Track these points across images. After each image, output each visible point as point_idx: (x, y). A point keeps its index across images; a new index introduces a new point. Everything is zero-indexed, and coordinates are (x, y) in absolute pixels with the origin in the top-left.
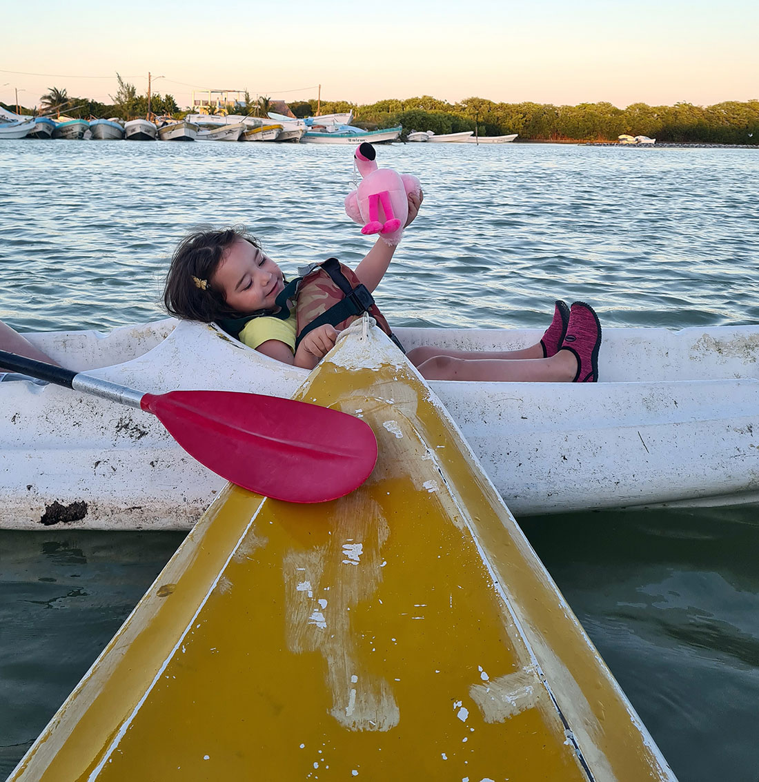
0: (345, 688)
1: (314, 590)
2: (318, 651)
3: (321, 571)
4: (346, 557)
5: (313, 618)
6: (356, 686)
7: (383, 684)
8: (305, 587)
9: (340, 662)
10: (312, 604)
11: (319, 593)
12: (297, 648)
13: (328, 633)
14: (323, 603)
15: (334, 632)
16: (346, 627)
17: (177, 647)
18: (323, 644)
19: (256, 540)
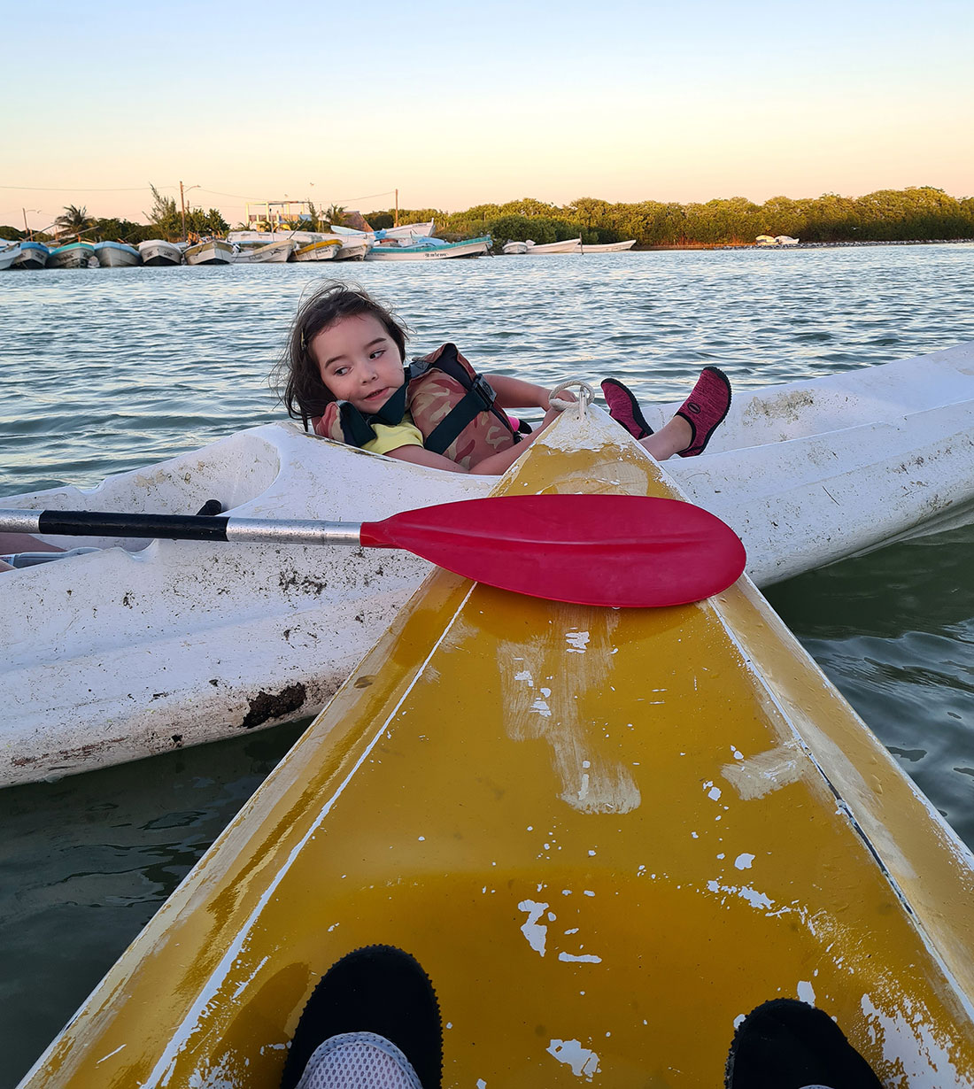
0: (575, 772)
1: (534, 680)
2: (543, 737)
3: (541, 660)
4: (571, 646)
5: (535, 706)
6: (588, 771)
7: (620, 768)
8: (524, 676)
9: (568, 748)
10: (533, 693)
11: (541, 681)
12: (518, 735)
13: (551, 721)
14: (547, 692)
15: (561, 719)
16: (573, 714)
17: (381, 732)
18: (548, 731)
19: (465, 630)
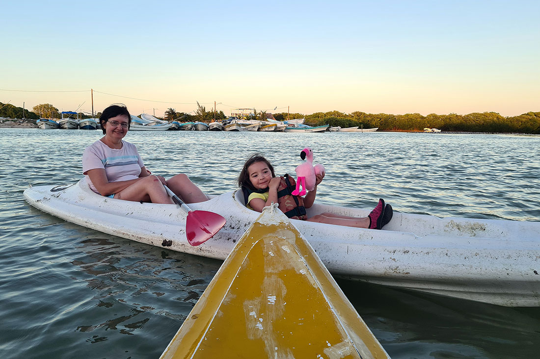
0: (272, 352)
1: (257, 315)
2: (261, 338)
3: (259, 307)
4: (269, 301)
5: (257, 326)
6: (277, 351)
7: (288, 350)
8: (253, 314)
9: (270, 342)
10: (256, 320)
11: (259, 316)
12: (252, 337)
13: (264, 332)
14: (261, 320)
15: (267, 331)
16: (271, 329)
17: (203, 338)
18: (262, 335)
19: (231, 296)
